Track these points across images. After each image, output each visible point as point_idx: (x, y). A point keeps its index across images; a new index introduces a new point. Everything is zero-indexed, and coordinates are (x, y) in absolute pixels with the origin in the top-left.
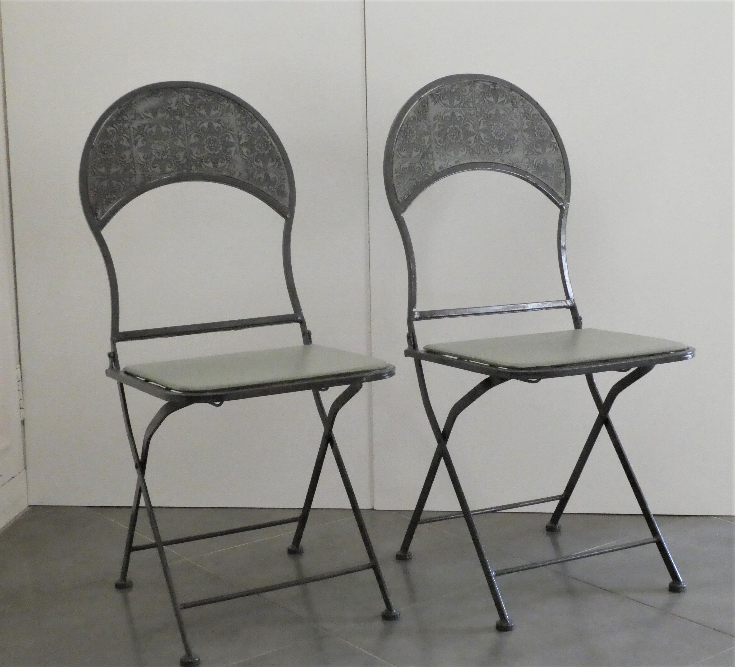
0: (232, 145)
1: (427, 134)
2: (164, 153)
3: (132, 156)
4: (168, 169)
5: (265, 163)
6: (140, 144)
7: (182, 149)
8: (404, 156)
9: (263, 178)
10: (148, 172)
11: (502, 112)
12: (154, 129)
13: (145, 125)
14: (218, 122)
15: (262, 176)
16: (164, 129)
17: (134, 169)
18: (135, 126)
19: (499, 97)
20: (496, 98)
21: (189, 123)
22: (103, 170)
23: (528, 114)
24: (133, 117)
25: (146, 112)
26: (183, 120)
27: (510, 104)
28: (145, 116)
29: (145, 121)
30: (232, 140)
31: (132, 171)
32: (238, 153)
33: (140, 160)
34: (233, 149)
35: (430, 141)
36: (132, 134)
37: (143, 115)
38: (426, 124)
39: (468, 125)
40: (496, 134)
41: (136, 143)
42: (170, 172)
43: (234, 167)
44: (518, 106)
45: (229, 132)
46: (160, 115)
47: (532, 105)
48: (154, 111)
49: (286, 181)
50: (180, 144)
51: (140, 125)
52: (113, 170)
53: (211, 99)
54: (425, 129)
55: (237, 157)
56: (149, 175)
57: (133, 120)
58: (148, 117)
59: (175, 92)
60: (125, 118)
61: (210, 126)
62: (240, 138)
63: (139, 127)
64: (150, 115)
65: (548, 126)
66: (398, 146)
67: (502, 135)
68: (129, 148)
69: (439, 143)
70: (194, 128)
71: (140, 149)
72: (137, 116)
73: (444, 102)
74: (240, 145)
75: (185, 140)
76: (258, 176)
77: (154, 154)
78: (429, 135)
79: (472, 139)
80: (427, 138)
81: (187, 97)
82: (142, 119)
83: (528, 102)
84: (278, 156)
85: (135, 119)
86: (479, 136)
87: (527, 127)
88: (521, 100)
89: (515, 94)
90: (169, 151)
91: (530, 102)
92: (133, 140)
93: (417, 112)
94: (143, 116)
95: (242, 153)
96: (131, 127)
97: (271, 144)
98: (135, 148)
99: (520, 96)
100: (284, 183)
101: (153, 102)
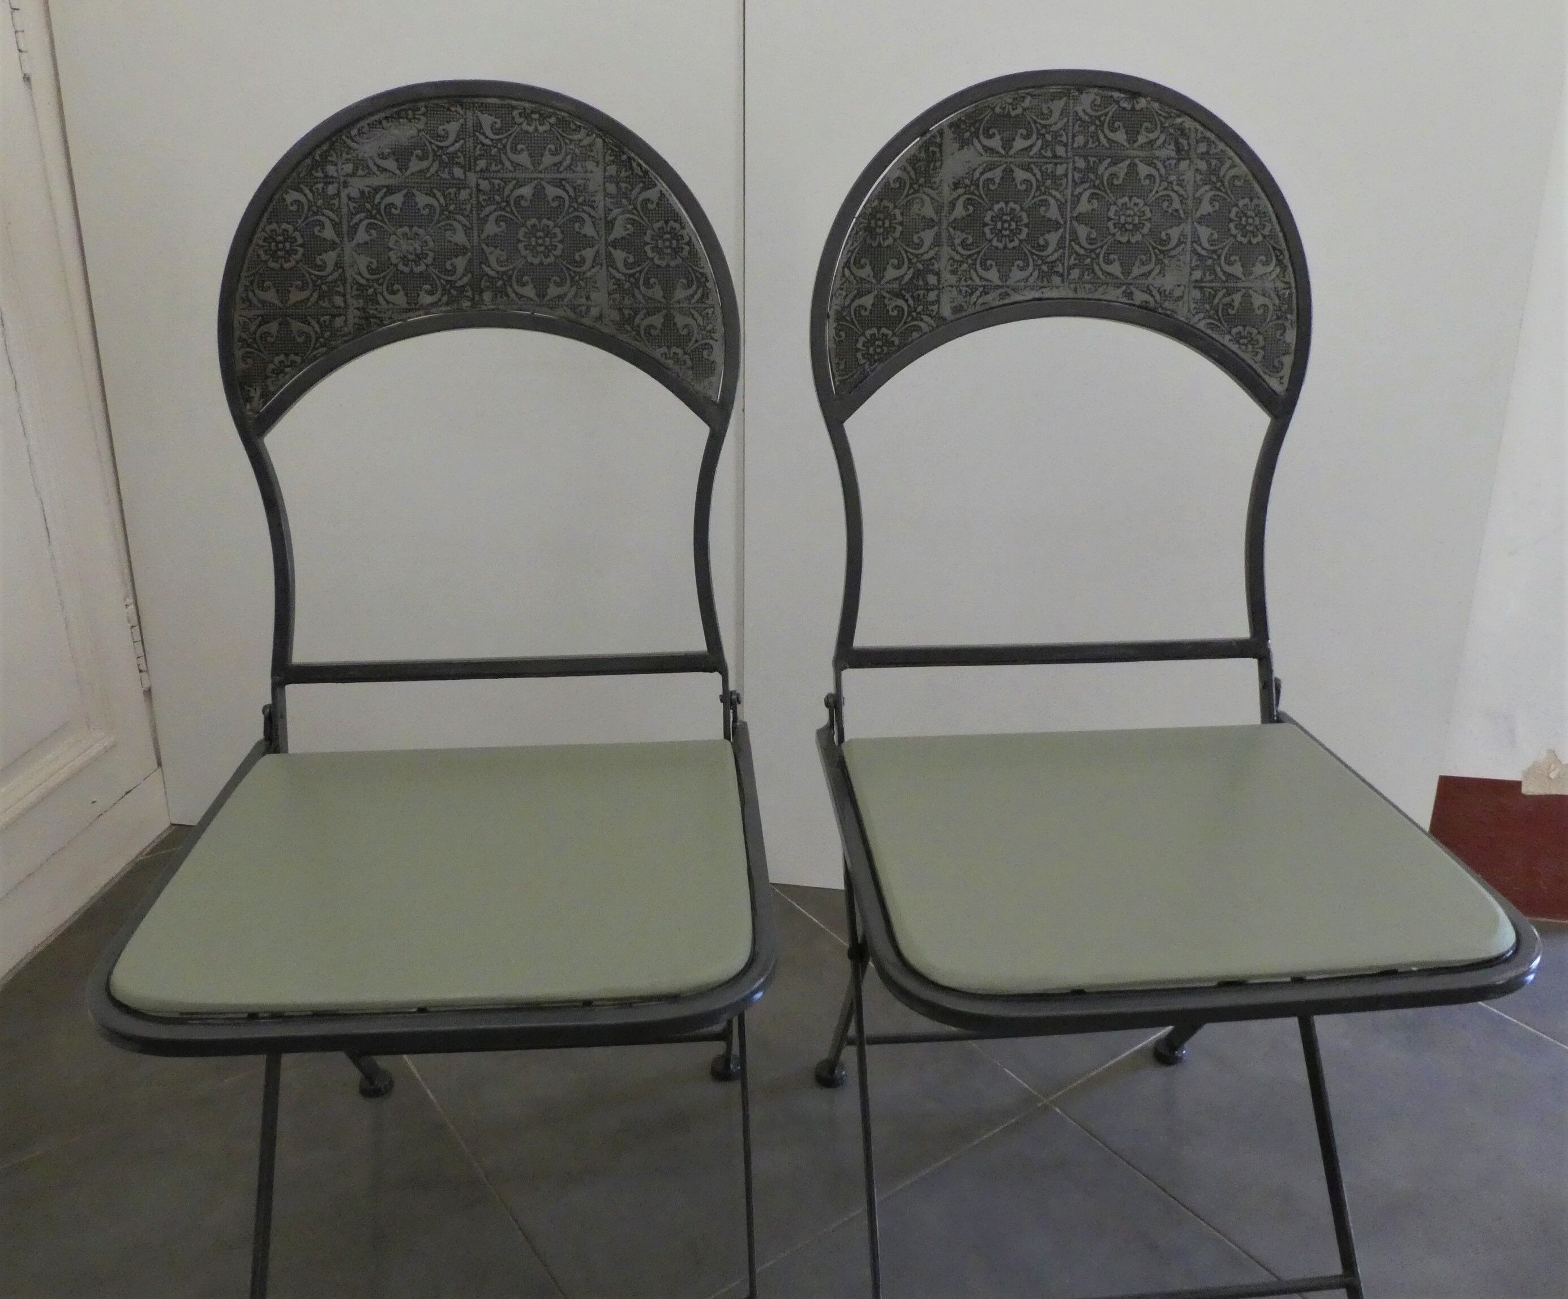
0: (588, 242)
1: (930, 223)
2: (419, 257)
3: (339, 265)
4: (426, 299)
5: (668, 290)
6: (361, 236)
7: (463, 250)
8: (861, 278)
9: (659, 326)
10: (378, 303)
11: (1143, 170)
12: (398, 199)
13: (376, 190)
14: (559, 183)
15: (657, 320)
16: (422, 199)
17: (344, 295)
18: (355, 193)
19: (1143, 132)
20: (1132, 136)
21: (485, 185)
22: (271, 296)
23: (1218, 178)
24: (349, 168)
25: (383, 157)
26: (472, 178)
27: (1170, 151)
28: (378, 166)
29: (381, 180)
30: (589, 230)
31: (338, 301)
32: (601, 265)
33: (360, 274)
34: (589, 253)
35: (937, 242)
36: (345, 210)
37: (375, 164)
38: (932, 199)
39: (1045, 203)
40: (1122, 227)
41: (354, 230)
42: (433, 305)
43: (588, 298)
44: (1193, 155)
45: (584, 211)
46: (415, 166)
47: (1232, 154)
48: (401, 155)
49: (719, 335)
50: (460, 237)
51: (367, 189)
52: (295, 296)
53: (546, 127)
54: (928, 211)
55: (600, 274)
56: (380, 312)
57: (348, 175)
58: (385, 170)
59: (459, 109)
60: (331, 170)
61: (539, 193)
62: (610, 225)
63: (362, 193)
64: (391, 164)
65: (1270, 208)
66: (850, 254)
67: (1137, 228)
68: (333, 245)
69: (960, 249)
70: (498, 198)
71: (364, 247)
72: (360, 165)
73: (987, 142)
74: (607, 244)
75: (471, 229)
76: (647, 322)
77: (394, 261)
78: (936, 228)
79: (1053, 238)
80: (928, 236)
81: (487, 120)
82: (370, 173)
83: (1221, 146)
84: (702, 274)
85: (353, 175)
86: (1073, 232)
87: (1210, 209)
88: (1205, 138)
89: (1188, 123)
90: (431, 254)
91: (1227, 144)
92: (345, 228)
93: (909, 169)
94: (375, 169)
95: (611, 263)
96: (344, 193)
97: (689, 243)
98: (349, 247)
99: (1200, 128)
100: (711, 342)
101: (402, 133)
